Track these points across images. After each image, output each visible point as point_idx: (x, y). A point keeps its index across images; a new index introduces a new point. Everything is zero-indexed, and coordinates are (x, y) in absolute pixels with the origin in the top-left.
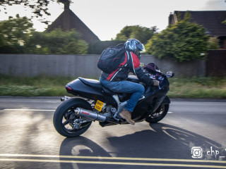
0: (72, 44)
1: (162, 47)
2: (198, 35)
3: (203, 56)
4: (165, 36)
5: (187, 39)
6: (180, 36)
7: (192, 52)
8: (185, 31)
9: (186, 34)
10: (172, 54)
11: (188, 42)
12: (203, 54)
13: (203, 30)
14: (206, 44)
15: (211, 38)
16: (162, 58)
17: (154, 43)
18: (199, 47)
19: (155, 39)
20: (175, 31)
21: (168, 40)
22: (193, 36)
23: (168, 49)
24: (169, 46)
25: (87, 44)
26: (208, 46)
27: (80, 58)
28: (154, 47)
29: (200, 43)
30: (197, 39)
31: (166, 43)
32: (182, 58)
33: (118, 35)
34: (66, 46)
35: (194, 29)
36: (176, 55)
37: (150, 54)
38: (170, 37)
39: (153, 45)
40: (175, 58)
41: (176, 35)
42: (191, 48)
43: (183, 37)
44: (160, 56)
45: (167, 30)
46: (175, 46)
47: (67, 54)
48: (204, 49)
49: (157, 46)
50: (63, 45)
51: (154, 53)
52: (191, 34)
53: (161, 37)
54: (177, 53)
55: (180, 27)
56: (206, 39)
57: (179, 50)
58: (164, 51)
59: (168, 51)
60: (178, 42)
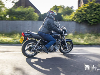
0: (30, 15)
1: (80, 17)
6: (91, 11)
9: (95, 9)
10: (87, 21)
11: (96, 14)
17: (76, 14)
22: (99, 11)
24: (85, 16)
25: (38, 15)
27: (34, 22)
28: (76, 17)
31: (83, 14)
32: (92, 23)
34: (26, 16)
35: (99, 7)
36: (89, 21)
37: (73, 20)
38: (86, 11)
40: (89, 23)
41: (89, 10)
43: (93, 11)
44: (79, 22)
46: (88, 16)
47: (27, 20)
49: (78, 16)
50: (25, 15)
54: (89, 20)
57: (91, 18)
58: (82, 19)
59: (84, 19)
60: (90, 14)
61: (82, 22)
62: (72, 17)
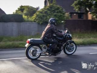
1: (42, 18)
2: (60, 12)
3: (63, 23)
4: (43, 12)
5: (55, 14)
6: (50, 12)
7: (58, 21)
8: (53, 10)
9: (54, 11)
11: (55, 15)
12: (63, 22)
13: (62, 9)
14: (64, 17)
15: (67, 13)
16: (42, 24)
17: (37, 16)
18: (61, 18)
19: (38, 14)
20: (48, 9)
21: (45, 14)
22: (57, 12)
23: (45, 19)
24: (45, 17)
26: (65, 18)
28: (37, 18)
29: (61, 16)
30: (59, 14)
31: (43, 16)
33: (17, 11)
35: (58, 9)
37: (35, 22)
38: (46, 12)
39: (36, 17)
41: (49, 12)
42: (57, 18)
43: (52, 12)
44: (41, 23)
45: (44, 8)
46: (48, 17)
48: (63, 19)
49: (39, 17)
51: (37, 21)
52: (56, 11)
53: (41, 12)
55: (51, 7)
56: (64, 14)
58: (43, 20)
59: (45, 20)
60: (50, 15)
61: (43, 23)
62: (34, 19)
